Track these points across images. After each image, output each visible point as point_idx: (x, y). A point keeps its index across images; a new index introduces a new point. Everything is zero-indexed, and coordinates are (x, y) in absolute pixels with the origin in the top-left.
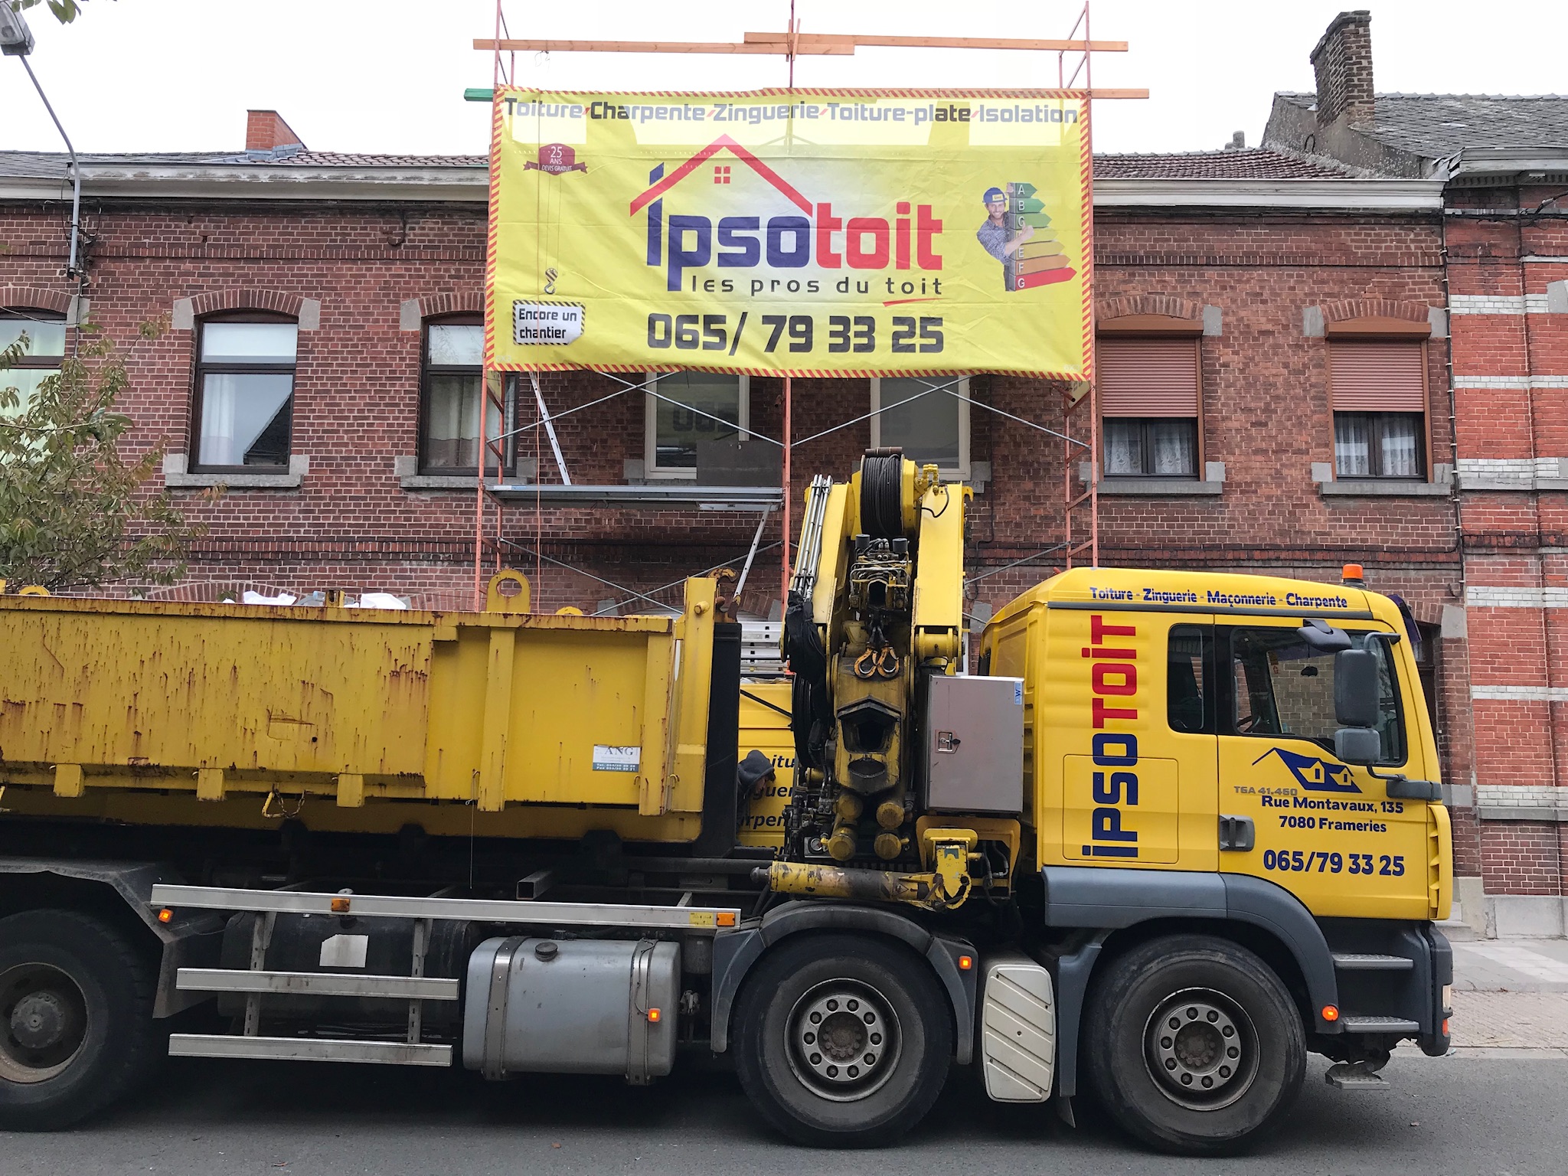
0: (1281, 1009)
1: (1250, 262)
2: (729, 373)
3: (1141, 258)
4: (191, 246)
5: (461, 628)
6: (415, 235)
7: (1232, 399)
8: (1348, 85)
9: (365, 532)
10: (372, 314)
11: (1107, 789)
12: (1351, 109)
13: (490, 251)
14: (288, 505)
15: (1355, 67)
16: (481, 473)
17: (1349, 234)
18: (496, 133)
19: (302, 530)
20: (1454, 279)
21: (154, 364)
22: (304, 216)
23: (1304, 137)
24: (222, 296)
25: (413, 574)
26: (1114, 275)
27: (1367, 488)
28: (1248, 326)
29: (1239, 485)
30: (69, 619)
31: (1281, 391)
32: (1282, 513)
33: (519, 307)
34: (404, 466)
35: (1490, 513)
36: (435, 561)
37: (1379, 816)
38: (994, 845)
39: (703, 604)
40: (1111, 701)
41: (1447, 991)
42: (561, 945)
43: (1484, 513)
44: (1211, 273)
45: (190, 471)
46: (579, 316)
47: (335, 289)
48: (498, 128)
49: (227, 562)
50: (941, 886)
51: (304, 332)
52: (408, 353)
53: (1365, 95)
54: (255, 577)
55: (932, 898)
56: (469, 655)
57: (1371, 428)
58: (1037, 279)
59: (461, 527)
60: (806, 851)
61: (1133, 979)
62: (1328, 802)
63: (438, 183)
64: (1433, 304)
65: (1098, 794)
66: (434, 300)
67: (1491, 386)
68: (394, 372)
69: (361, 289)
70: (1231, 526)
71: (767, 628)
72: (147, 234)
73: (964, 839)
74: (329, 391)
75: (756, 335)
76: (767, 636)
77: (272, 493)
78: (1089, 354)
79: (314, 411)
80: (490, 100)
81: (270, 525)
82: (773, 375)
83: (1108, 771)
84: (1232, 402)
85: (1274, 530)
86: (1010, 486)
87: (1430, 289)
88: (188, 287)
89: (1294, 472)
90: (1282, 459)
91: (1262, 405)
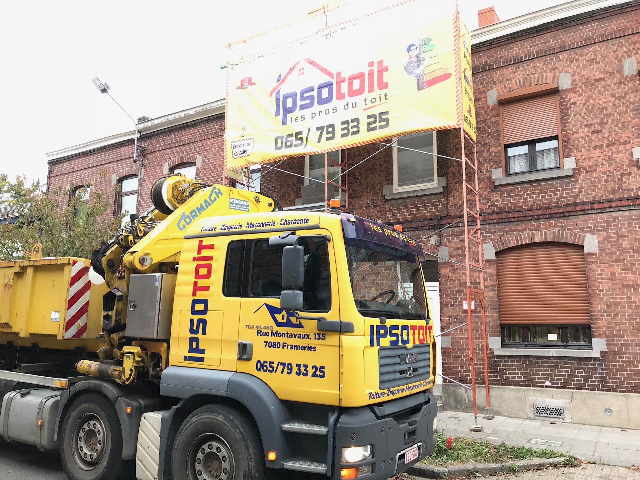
1: (587, 43)
3: (522, 58)
4: (168, 144)
5: (21, 267)
7: (578, 121)
10: (216, 157)
11: (195, 327)
24: (175, 160)
26: (507, 70)
28: (588, 78)
29: (584, 168)
32: (613, 180)
33: (233, 144)
37: (312, 342)
40: (200, 283)
44: (563, 55)
46: (253, 143)
47: (206, 150)
50: (124, 374)
51: (197, 168)
55: (121, 378)
58: (432, 82)
62: (287, 333)
65: (192, 331)
69: (214, 148)
70: (580, 192)
72: (157, 143)
75: (314, 137)
78: (460, 113)
83: (196, 318)
84: (578, 123)
85: (609, 191)
88: (168, 159)
90: (612, 149)
91: (598, 121)
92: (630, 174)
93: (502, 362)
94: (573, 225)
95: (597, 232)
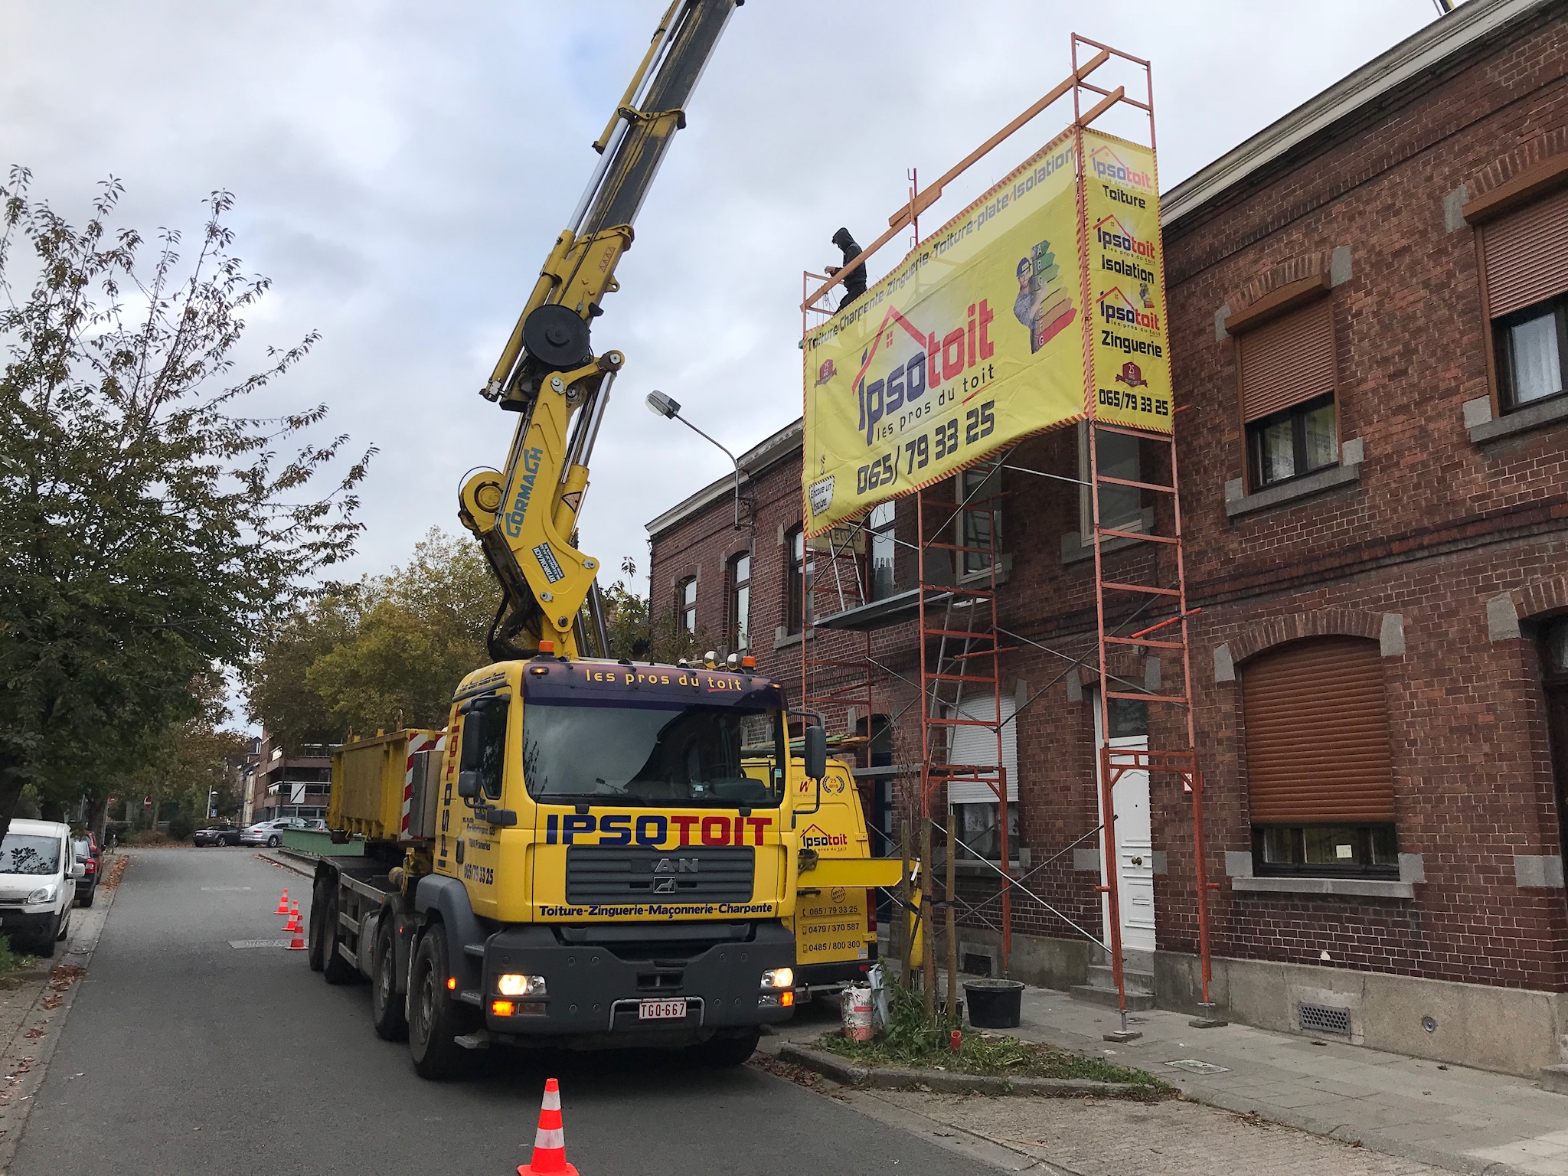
1: (1377, 172)
3: (1267, 227)
4: (782, 489)
7: (1366, 353)
11: (444, 821)
17: (1496, 68)
24: (792, 517)
26: (1245, 259)
27: (1530, 417)
28: (1380, 253)
29: (1378, 461)
37: (489, 838)
44: (1339, 208)
65: (443, 825)
70: (1372, 517)
72: (770, 489)
75: (904, 462)
82: (912, 491)
83: (446, 809)
85: (1421, 509)
88: (782, 516)
89: (1441, 424)
90: (1426, 411)
92: (1460, 464)
93: (1246, 906)
94: (1360, 595)
95: (1403, 606)
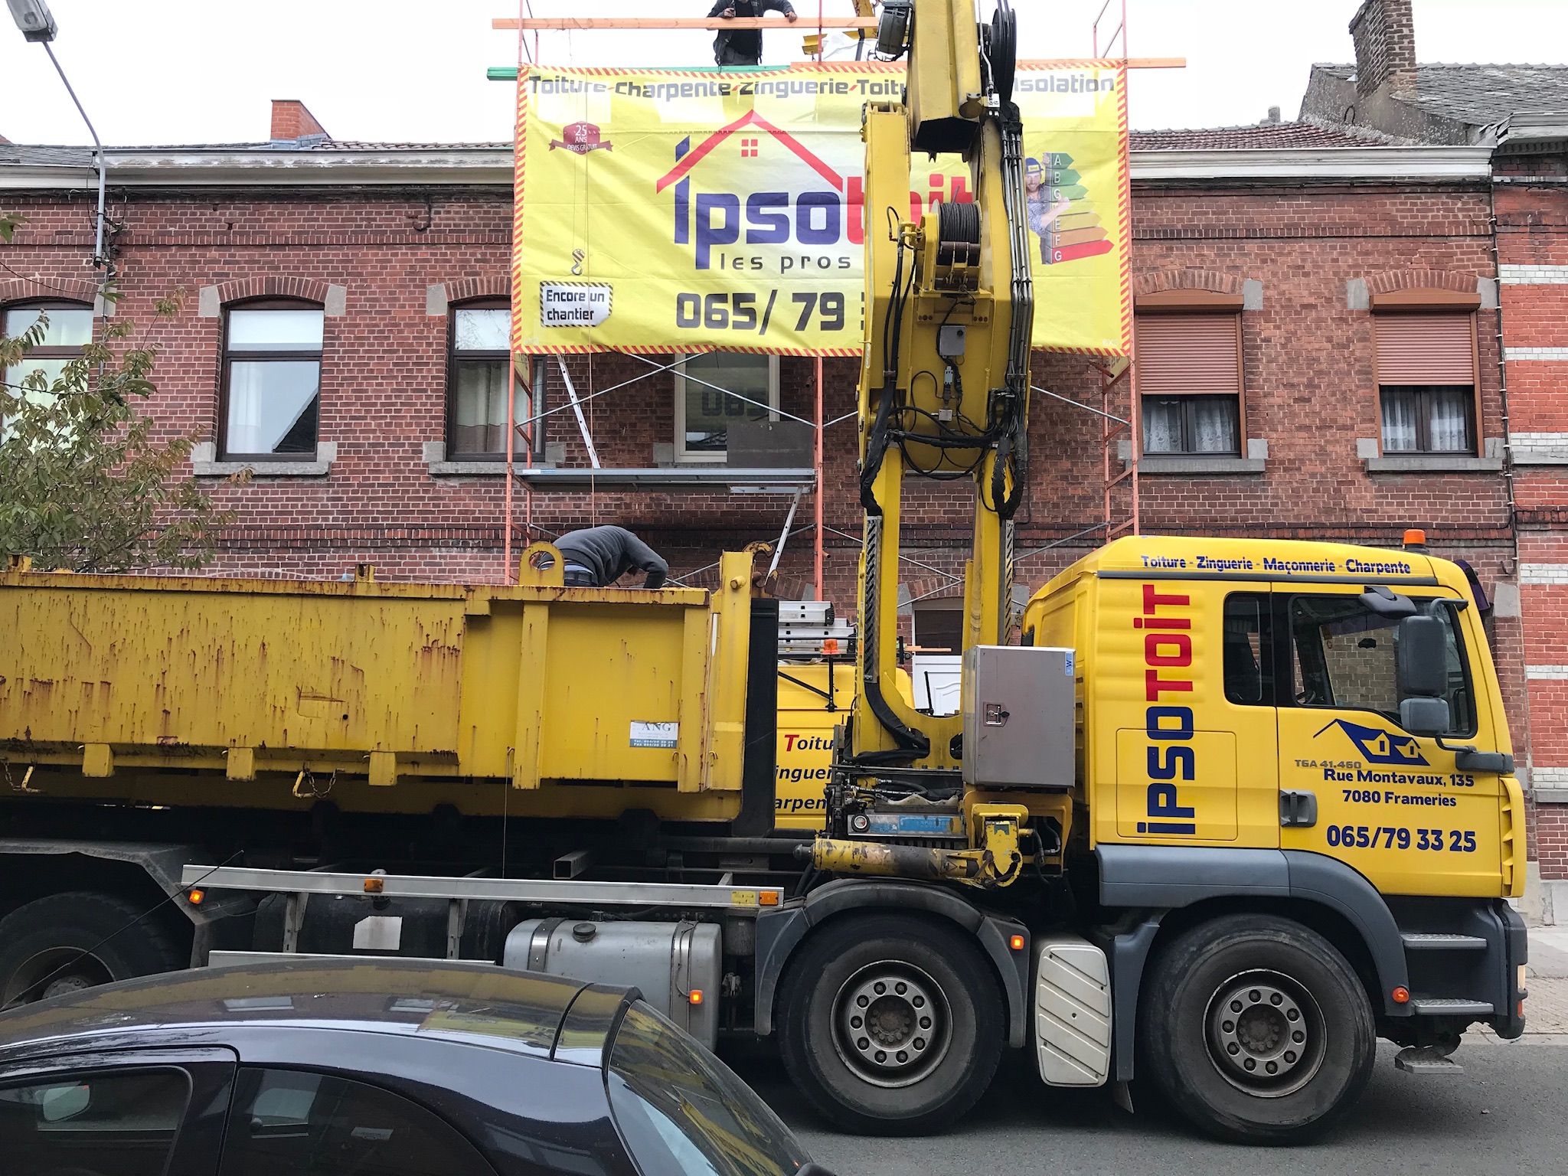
0: (1349, 992)
1: (1290, 235)
2: (760, 353)
3: (1179, 232)
4: (216, 233)
5: (494, 603)
6: (440, 219)
7: (1273, 374)
8: (1389, 53)
9: (394, 519)
10: (398, 299)
11: (1162, 764)
12: (1392, 77)
13: (516, 233)
14: (317, 492)
15: (1396, 35)
16: (510, 459)
17: (1394, 204)
18: (521, 113)
19: (331, 517)
20: (1504, 248)
21: (181, 353)
22: (330, 201)
23: (1343, 109)
24: (247, 283)
25: (443, 561)
26: (1150, 249)
27: (1415, 464)
29: (1282, 462)
30: (96, 596)
31: (1324, 366)
32: (1326, 491)
33: (546, 288)
34: (432, 452)
35: (1544, 489)
36: (465, 548)
37: (1448, 789)
38: (1045, 821)
39: (739, 579)
40: (1165, 673)
41: (1522, 972)
42: (600, 926)
43: (1538, 488)
44: (1251, 246)
45: (218, 459)
46: (607, 296)
47: (361, 274)
48: (523, 107)
49: (256, 550)
50: (992, 864)
51: (330, 319)
52: (435, 338)
53: (1407, 63)
54: (283, 565)
55: (982, 876)
56: (502, 629)
57: (1418, 402)
58: (1074, 252)
59: (491, 512)
60: (850, 829)
61: (1192, 960)
62: (1394, 775)
63: (463, 166)
64: (1482, 274)
65: (1153, 769)
66: (461, 284)
67: (1543, 358)
68: (422, 357)
69: (388, 274)
70: (1275, 505)
71: (803, 608)
72: (172, 222)
73: (1014, 814)
74: (356, 378)
75: (787, 313)
76: (803, 616)
77: (300, 481)
78: (1127, 329)
79: (341, 398)
80: (515, 78)
81: (298, 513)
82: (804, 354)
83: (1163, 745)
84: (1274, 378)
85: (1319, 508)
86: (1047, 465)
87: (1479, 259)
88: (215, 275)
89: (1338, 448)
90: (1326, 436)
91: (1305, 380)
92: (1352, 483)
